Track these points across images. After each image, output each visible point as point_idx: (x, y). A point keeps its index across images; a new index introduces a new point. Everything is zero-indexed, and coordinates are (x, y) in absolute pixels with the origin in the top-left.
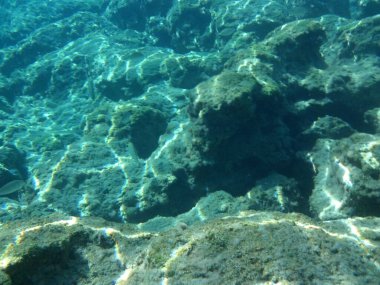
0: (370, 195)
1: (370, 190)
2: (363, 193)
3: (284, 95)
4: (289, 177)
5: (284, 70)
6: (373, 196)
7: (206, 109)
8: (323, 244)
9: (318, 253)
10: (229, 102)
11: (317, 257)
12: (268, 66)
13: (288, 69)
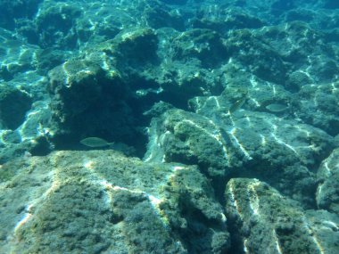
0: (178, 152)
1: (178, 149)
2: (174, 151)
3: (125, 82)
4: (130, 145)
5: (127, 64)
6: (181, 153)
7: (61, 86)
8: (127, 168)
9: (122, 172)
10: (78, 81)
11: (120, 174)
12: (112, 58)
13: (130, 63)
